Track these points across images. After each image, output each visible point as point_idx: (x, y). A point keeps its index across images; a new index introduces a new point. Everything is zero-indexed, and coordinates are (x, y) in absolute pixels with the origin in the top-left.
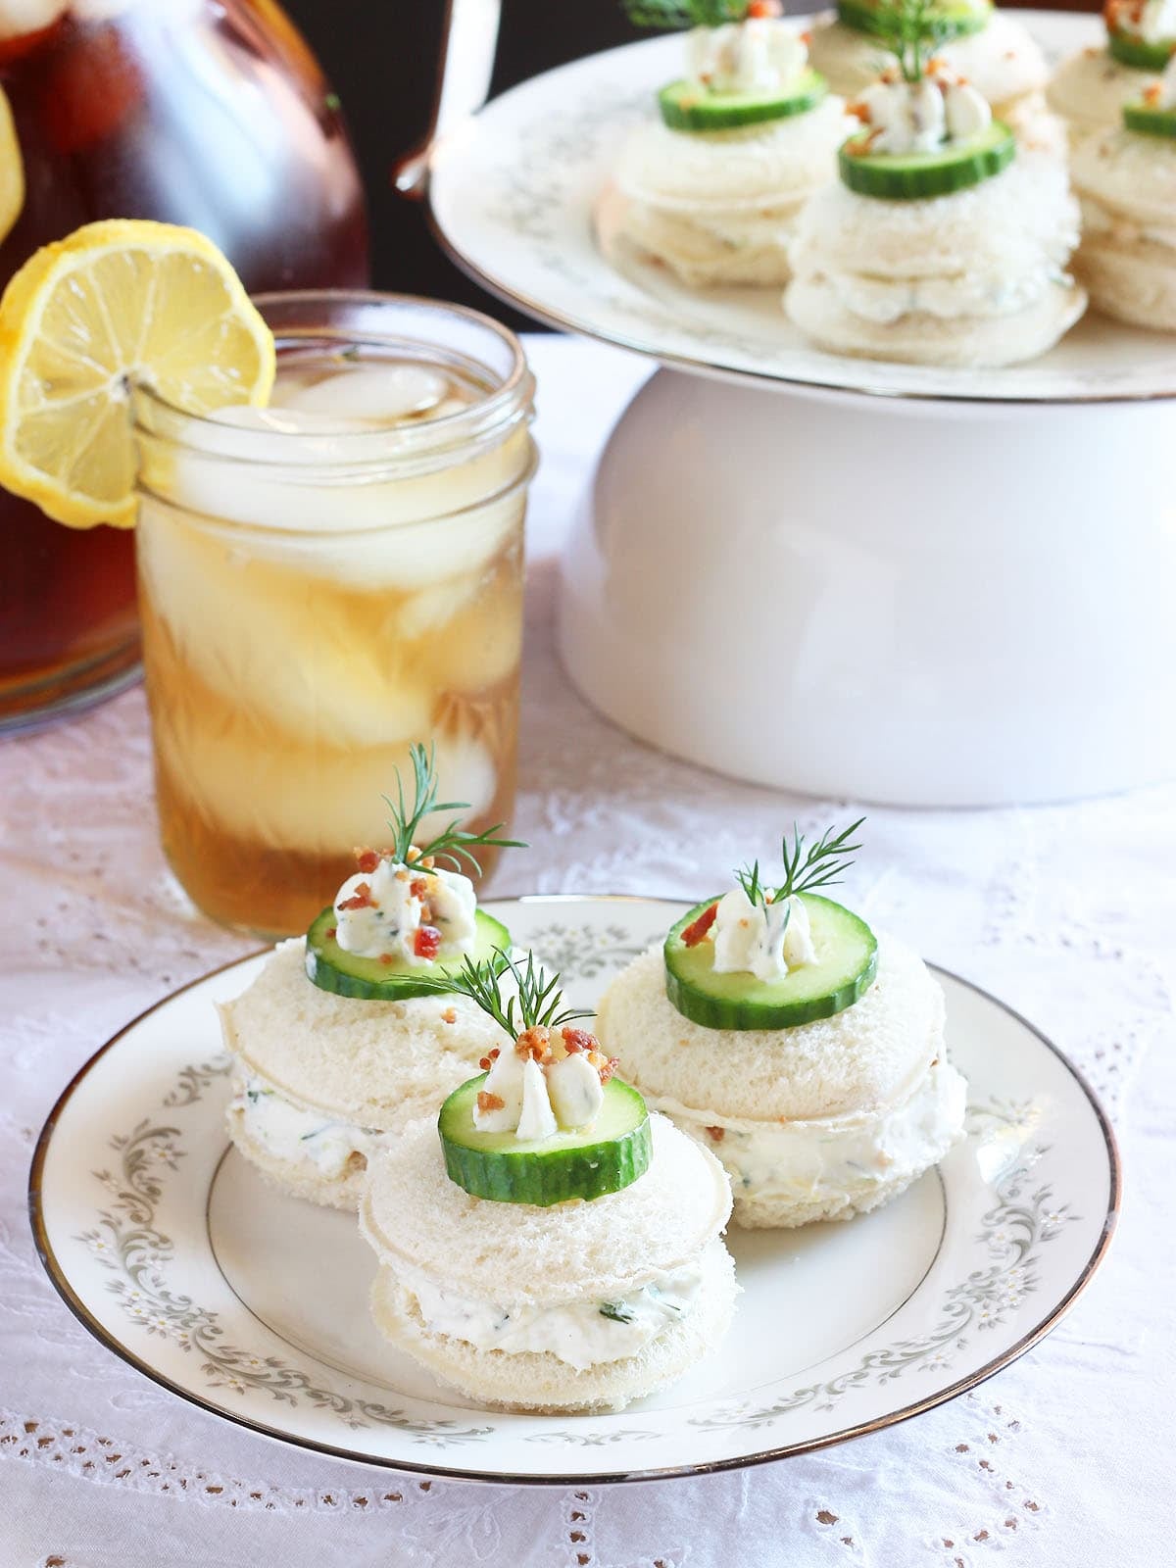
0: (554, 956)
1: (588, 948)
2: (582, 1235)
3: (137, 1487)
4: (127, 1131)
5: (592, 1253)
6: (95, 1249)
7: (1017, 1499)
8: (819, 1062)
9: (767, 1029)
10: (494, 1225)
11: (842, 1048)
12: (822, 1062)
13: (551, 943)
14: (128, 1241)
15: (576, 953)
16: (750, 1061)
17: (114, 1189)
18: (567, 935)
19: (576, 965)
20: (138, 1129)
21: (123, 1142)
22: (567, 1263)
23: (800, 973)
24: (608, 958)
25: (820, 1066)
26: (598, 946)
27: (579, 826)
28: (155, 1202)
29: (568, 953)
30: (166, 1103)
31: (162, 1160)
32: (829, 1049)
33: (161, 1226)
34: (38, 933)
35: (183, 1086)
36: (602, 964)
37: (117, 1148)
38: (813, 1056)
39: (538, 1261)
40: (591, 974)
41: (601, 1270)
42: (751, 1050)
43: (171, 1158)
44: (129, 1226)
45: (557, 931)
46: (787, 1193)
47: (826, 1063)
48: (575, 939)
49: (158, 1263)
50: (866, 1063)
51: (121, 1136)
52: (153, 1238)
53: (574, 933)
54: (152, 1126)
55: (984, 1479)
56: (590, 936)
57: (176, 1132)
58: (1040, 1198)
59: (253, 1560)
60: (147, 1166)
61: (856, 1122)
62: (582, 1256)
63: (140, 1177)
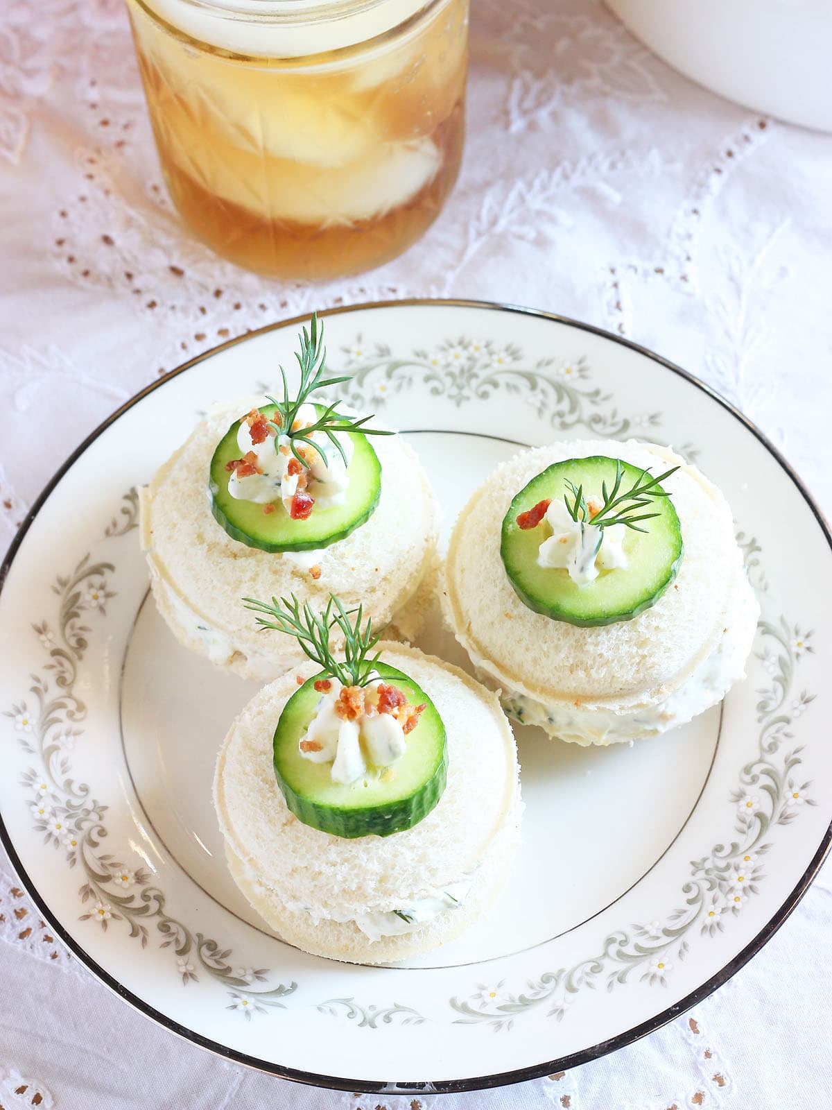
0: (457, 371)
1: (486, 366)
2: (375, 867)
3: (33, 952)
4: (68, 571)
5: (382, 880)
6: (20, 726)
7: (708, 1072)
8: (613, 661)
9: (575, 625)
10: (304, 849)
11: (635, 648)
12: (615, 662)
13: (457, 357)
14: (49, 714)
15: (475, 371)
16: (557, 649)
17: (48, 645)
18: (471, 349)
19: (474, 382)
20: (78, 568)
21: (63, 583)
22: (359, 888)
23: (609, 577)
24: (502, 379)
25: (613, 664)
26: (496, 365)
27: (532, 127)
28: (80, 658)
29: (470, 369)
30: (107, 533)
31: (94, 603)
32: (624, 648)
33: (82, 688)
34: (59, 228)
35: (125, 511)
36: (495, 385)
37: (58, 592)
38: (608, 655)
39: (335, 887)
40: (484, 395)
41: (387, 893)
42: (559, 639)
43: (102, 600)
44: (55, 692)
45: (463, 344)
46: (582, 736)
47: (619, 662)
48: (477, 355)
49: (71, 738)
50: (653, 663)
51: (64, 576)
52: (72, 705)
53: (477, 349)
54: (92, 562)
55: (690, 1041)
56: (491, 353)
57: (110, 567)
58: (792, 762)
59: (108, 1050)
60: (79, 611)
61: (640, 706)
62: (372, 885)
63: (72, 628)
